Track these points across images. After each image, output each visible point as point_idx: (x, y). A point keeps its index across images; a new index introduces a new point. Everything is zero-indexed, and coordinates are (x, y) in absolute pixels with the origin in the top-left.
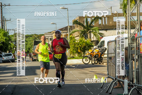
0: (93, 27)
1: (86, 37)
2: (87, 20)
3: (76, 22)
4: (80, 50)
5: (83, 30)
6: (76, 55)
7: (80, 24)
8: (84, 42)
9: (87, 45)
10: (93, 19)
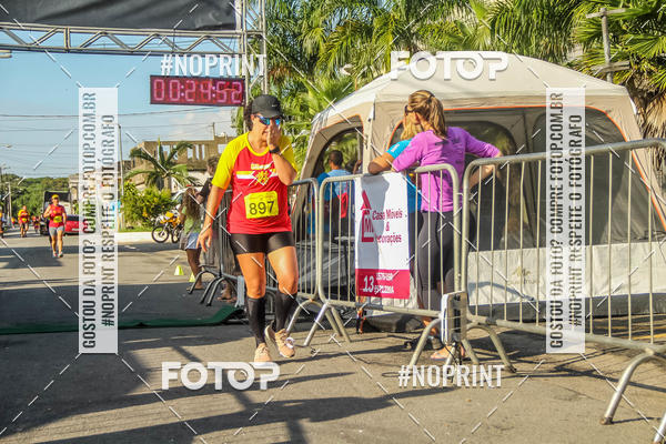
0: (175, 164)
1: (160, 186)
2: (161, 148)
3: (136, 153)
4: (148, 211)
5: (153, 170)
6: (139, 224)
7: (146, 157)
8: (155, 196)
9: (163, 201)
10: (175, 147)
